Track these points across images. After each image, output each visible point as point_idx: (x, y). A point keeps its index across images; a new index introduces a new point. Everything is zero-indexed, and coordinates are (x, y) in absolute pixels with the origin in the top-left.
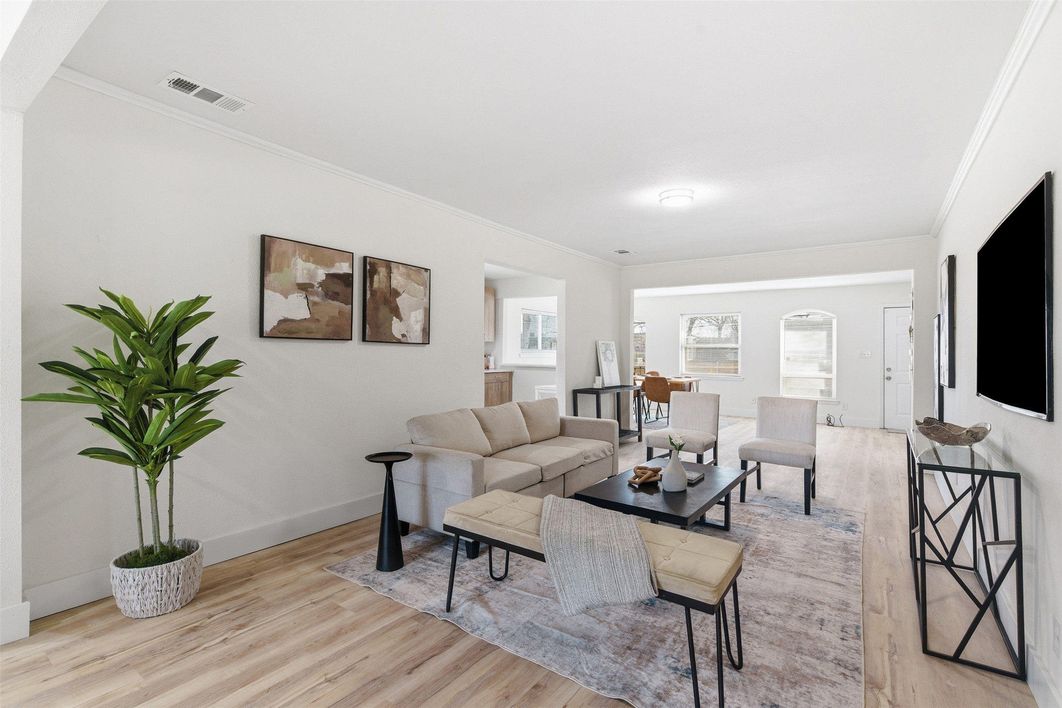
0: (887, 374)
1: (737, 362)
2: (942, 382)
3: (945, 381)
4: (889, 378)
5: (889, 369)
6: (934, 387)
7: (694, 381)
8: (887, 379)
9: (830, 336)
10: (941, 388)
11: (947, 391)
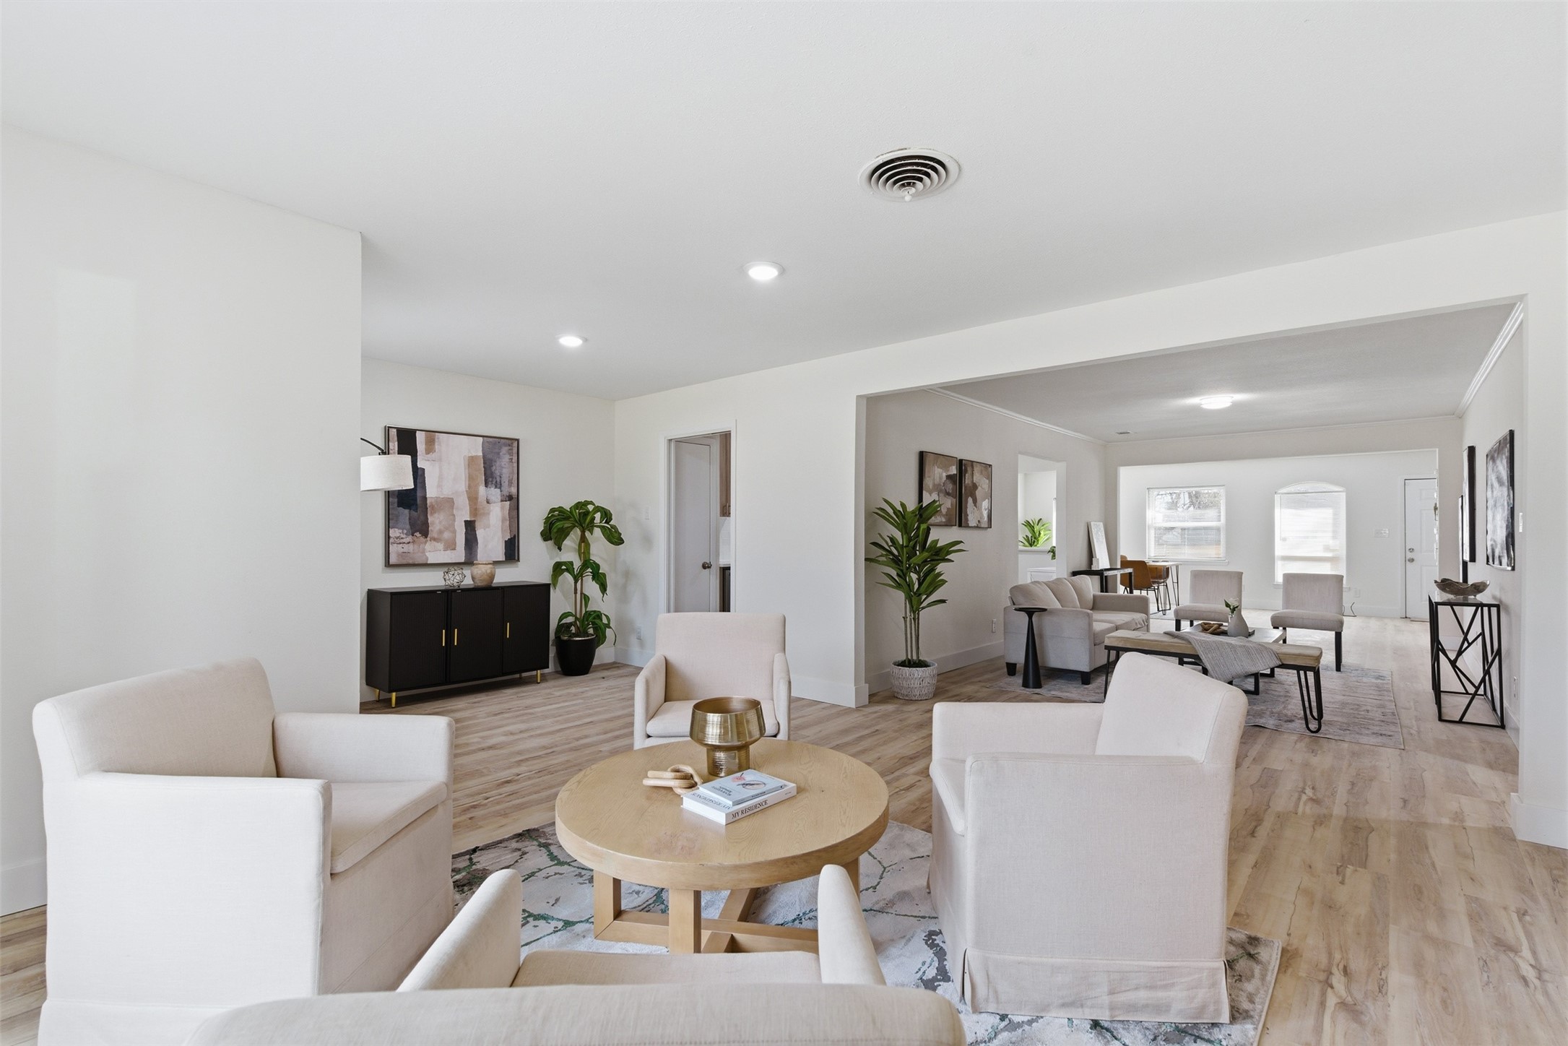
0: (1409, 555)
1: (1220, 541)
2: (1464, 558)
3: (1467, 558)
4: (1412, 560)
5: (1412, 550)
6: (1459, 565)
7: (1174, 565)
8: (1409, 560)
9: (1336, 515)
10: (1465, 564)
11: (1470, 565)
